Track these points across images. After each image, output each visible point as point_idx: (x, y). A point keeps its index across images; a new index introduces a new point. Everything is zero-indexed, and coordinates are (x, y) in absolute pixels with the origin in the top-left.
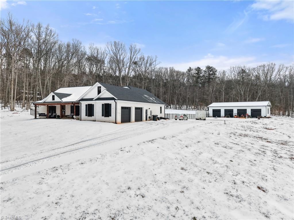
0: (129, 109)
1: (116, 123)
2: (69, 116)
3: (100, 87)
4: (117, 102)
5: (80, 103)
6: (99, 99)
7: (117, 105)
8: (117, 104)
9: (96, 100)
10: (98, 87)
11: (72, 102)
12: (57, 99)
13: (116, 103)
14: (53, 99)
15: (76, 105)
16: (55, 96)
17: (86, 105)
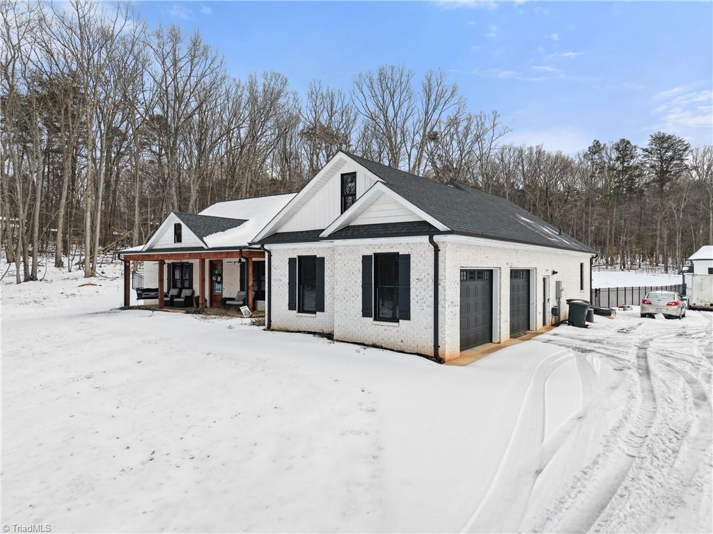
0: (486, 276)
1: (438, 359)
2: (233, 299)
3: (353, 176)
4: (441, 247)
5: (266, 254)
6: (347, 232)
7: (441, 258)
8: (440, 253)
9: (333, 236)
10: (342, 175)
11: (240, 248)
12: (190, 239)
13: (437, 250)
14: (178, 238)
15: (254, 259)
16: (184, 226)
17: (292, 261)
